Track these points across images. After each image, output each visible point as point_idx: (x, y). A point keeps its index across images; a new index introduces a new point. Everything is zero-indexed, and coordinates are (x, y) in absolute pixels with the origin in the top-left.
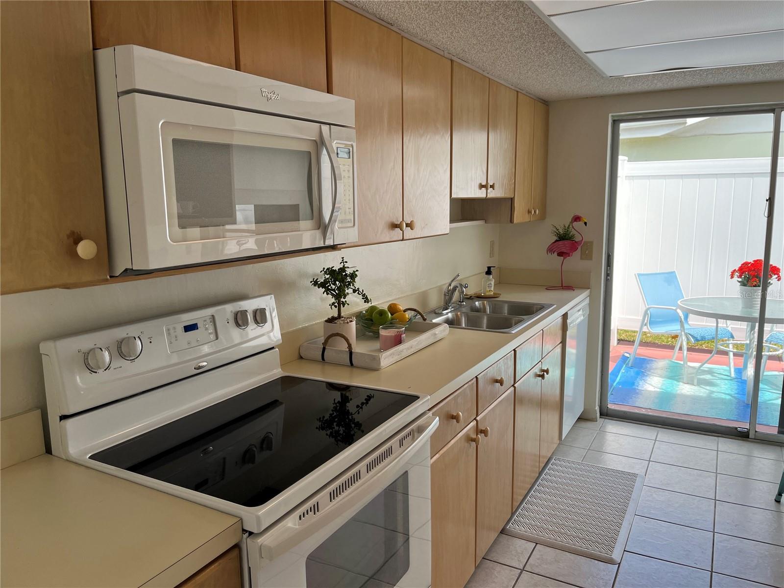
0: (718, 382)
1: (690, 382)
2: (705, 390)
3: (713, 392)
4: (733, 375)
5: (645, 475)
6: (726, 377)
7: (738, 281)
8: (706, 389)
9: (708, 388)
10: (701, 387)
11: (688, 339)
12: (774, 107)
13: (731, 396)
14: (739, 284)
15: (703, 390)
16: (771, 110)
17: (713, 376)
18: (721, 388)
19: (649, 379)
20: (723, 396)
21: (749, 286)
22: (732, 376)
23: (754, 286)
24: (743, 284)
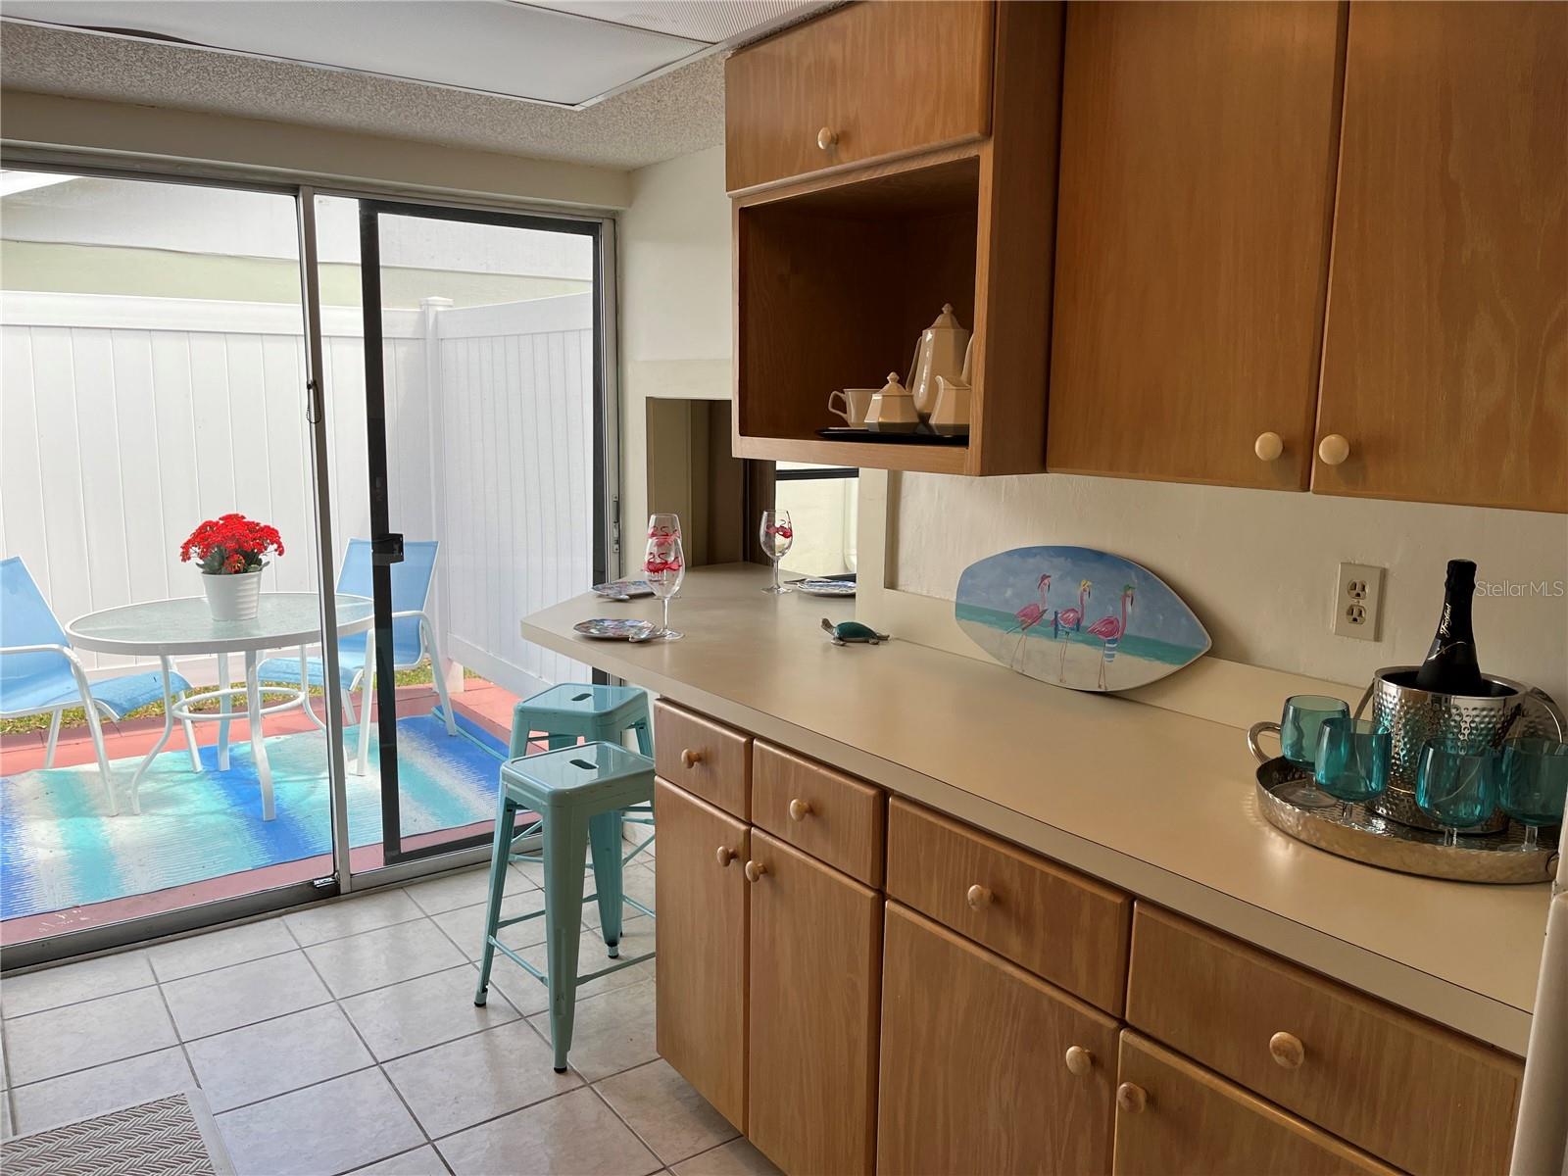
0: (179, 790)
1: (122, 810)
2: (166, 820)
3: (182, 818)
4: (199, 768)
5: (199, 1086)
6: (185, 776)
7: (198, 564)
8: (166, 816)
9: (169, 811)
10: (152, 815)
11: (100, 712)
12: (297, 182)
13: (225, 814)
14: (201, 570)
15: (159, 821)
16: (292, 189)
17: (157, 781)
18: (192, 802)
19: (24, 833)
20: (212, 819)
21: (225, 574)
22: (198, 770)
23: (237, 572)
24: (211, 570)
